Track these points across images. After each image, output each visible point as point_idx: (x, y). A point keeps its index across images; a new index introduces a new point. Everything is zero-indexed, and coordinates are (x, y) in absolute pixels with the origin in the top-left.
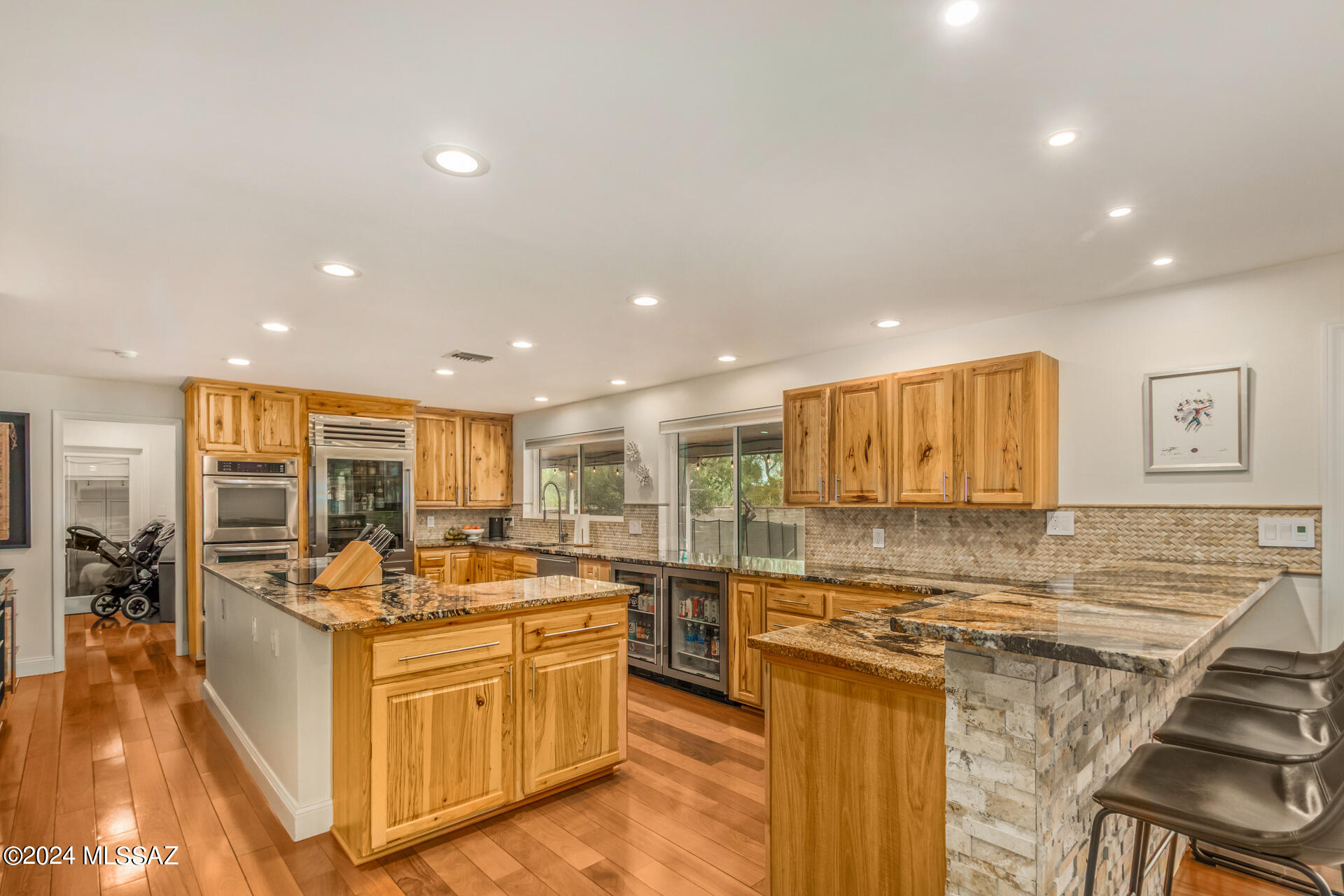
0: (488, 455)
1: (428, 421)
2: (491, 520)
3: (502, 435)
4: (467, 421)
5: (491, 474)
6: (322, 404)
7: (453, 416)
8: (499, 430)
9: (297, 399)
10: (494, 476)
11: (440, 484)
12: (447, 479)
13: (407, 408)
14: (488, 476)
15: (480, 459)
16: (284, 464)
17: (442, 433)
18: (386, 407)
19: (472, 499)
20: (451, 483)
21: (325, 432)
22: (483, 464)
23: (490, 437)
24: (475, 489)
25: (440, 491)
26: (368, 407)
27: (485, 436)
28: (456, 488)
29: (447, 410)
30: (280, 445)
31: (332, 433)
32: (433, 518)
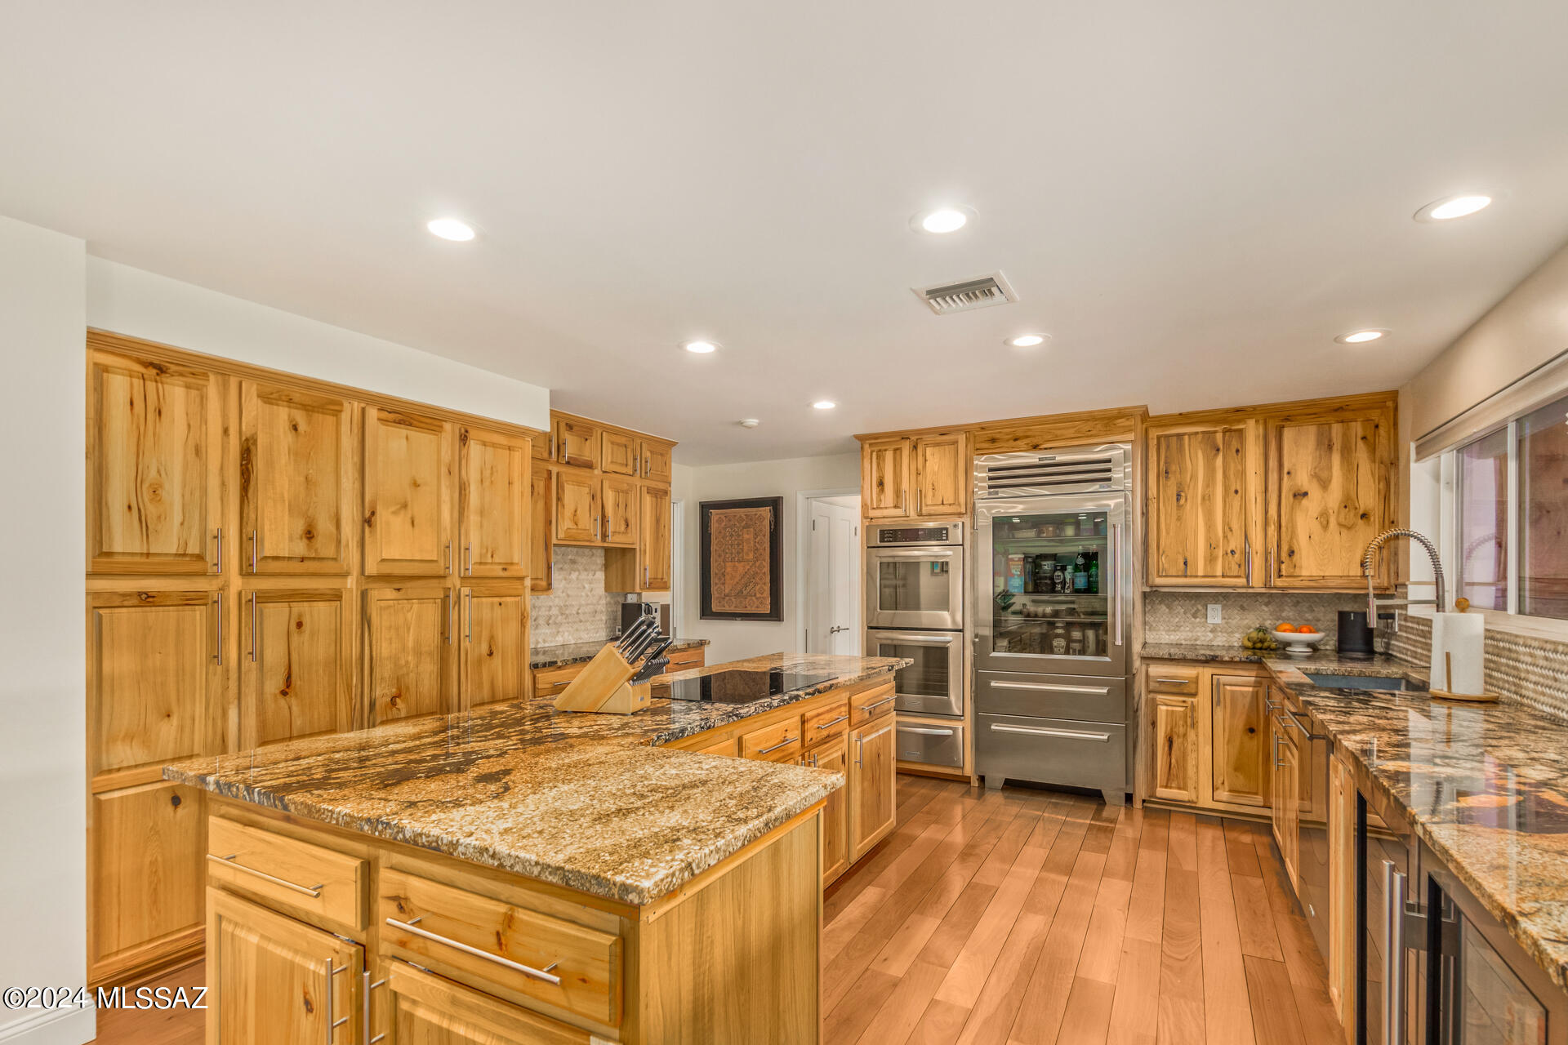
0: (1324, 484)
1: (1186, 437)
2: (1343, 616)
3: (1364, 438)
4: (1272, 424)
5: (1333, 521)
6: (993, 440)
7: (1239, 421)
8: (1357, 428)
9: (962, 438)
10: (1340, 525)
11: (1211, 546)
12: (1225, 537)
13: (1122, 422)
14: (1326, 527)
15: (1306, 494)
16: (947, 529)
17: (1216, 455)
18: (1085, 427)
19: (1284, 573)
20: (1236, 542)
21: (991, 479)
22: (1312, 505)
23: (1330, 447)
24: (1291, 553)
25: (1211, 559)
26: (1059, 432)
27: (1319, 444)
28: (1246, 556)
29: (1227, 411)
30: (943, 504)
31: (1001, 479)
32: (1219, 607)
